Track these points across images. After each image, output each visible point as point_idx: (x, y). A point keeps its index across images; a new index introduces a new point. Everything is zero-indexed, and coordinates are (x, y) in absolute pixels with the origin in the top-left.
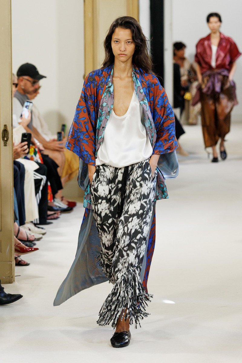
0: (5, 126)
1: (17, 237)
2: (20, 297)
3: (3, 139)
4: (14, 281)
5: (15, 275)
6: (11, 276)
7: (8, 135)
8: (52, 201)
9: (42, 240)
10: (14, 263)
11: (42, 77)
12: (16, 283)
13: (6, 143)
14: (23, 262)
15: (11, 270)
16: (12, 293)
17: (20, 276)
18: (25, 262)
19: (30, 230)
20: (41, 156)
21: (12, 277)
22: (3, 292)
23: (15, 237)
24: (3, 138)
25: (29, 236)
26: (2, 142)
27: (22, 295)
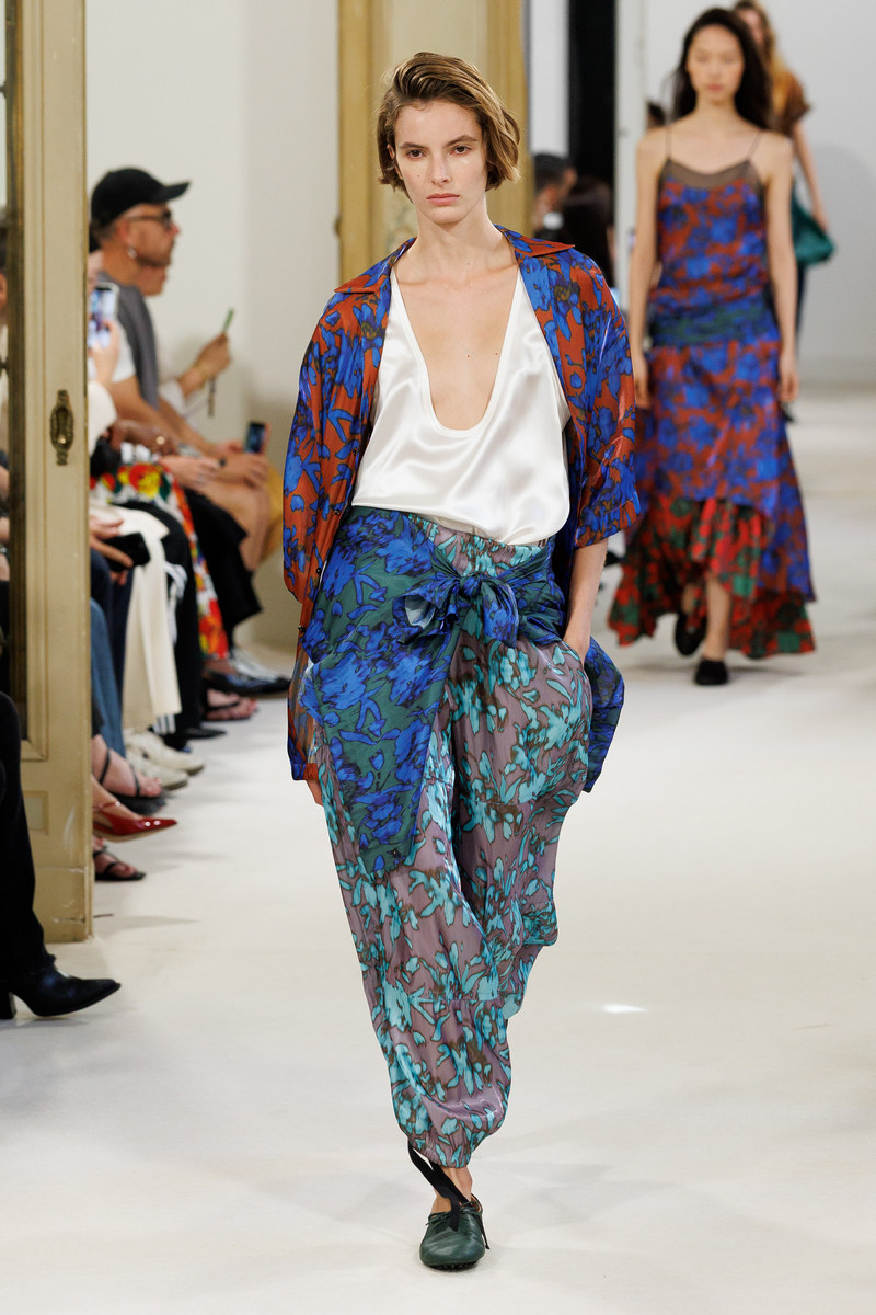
0: (62, 395)
1: (101, 781)
2: (109, 987)
3: (55, 442)
4: (90, 933)
5: (95, 912)
6: (81, 917)
7: (72, 426)
8: (226, 655)
10: (90, 870)
12: (96, 942)
13: (66, 455)
14: (122, 868)
15: (80, 893)
16: (84, 975)
17: (111, 915)
18: (127, 868)
19: (146, 756)
21: (84, 920)
22: (53, 971)
23: (93, 781)
24: (55, 436)
25: (143, 781)
26: (52, 452)
27: (117, 981)
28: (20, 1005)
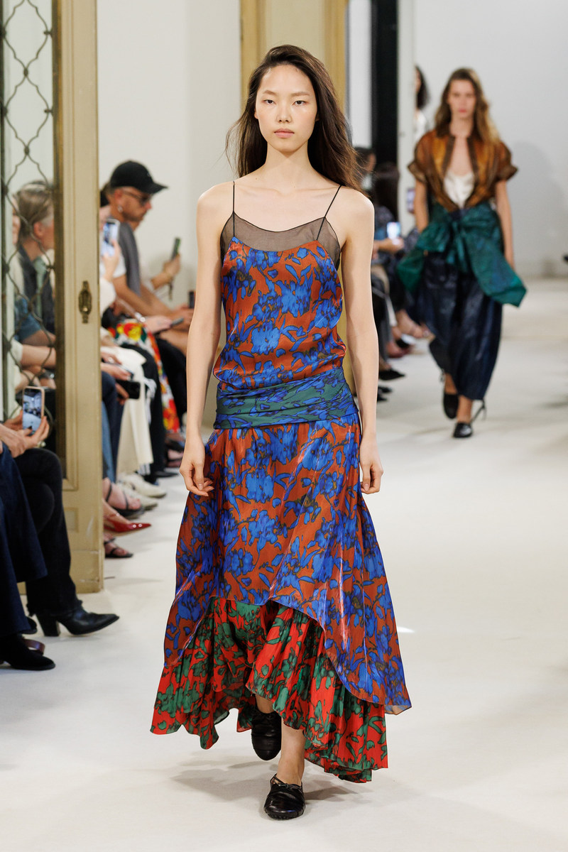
0: (86, 284)
1: (107, 500)
2: (113, 618)
3: (81, 310)
4: (102, 588)
5: (105, 575)
6: (97, 578)
7: (91, 302)
8: (178, 430)
9: (156, 510)
10: (102, 552)
11: (159, 188)
12: (106, 593)
13: (87, 318)
14: (120, 551)
15: (96, 564)
17: (113, 578)
18: (123, 551)
19: (134, 488)
20: (155, 342)
21: (98, 581)
22: (81, 609)
23: (103, 501)
24: (81, 306)
25: (130, 501)
26: (80, 316)
27: (118, 614)
28: (62, 628)
